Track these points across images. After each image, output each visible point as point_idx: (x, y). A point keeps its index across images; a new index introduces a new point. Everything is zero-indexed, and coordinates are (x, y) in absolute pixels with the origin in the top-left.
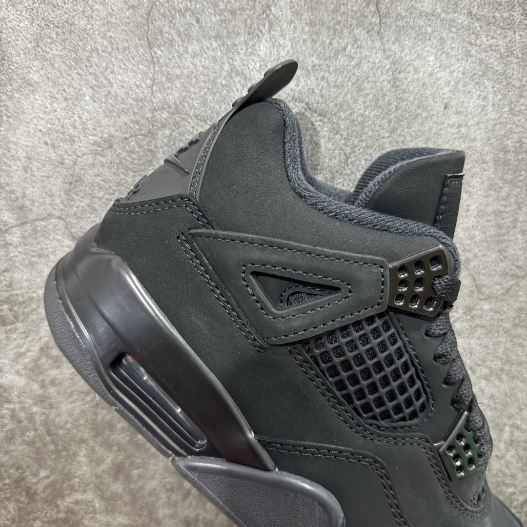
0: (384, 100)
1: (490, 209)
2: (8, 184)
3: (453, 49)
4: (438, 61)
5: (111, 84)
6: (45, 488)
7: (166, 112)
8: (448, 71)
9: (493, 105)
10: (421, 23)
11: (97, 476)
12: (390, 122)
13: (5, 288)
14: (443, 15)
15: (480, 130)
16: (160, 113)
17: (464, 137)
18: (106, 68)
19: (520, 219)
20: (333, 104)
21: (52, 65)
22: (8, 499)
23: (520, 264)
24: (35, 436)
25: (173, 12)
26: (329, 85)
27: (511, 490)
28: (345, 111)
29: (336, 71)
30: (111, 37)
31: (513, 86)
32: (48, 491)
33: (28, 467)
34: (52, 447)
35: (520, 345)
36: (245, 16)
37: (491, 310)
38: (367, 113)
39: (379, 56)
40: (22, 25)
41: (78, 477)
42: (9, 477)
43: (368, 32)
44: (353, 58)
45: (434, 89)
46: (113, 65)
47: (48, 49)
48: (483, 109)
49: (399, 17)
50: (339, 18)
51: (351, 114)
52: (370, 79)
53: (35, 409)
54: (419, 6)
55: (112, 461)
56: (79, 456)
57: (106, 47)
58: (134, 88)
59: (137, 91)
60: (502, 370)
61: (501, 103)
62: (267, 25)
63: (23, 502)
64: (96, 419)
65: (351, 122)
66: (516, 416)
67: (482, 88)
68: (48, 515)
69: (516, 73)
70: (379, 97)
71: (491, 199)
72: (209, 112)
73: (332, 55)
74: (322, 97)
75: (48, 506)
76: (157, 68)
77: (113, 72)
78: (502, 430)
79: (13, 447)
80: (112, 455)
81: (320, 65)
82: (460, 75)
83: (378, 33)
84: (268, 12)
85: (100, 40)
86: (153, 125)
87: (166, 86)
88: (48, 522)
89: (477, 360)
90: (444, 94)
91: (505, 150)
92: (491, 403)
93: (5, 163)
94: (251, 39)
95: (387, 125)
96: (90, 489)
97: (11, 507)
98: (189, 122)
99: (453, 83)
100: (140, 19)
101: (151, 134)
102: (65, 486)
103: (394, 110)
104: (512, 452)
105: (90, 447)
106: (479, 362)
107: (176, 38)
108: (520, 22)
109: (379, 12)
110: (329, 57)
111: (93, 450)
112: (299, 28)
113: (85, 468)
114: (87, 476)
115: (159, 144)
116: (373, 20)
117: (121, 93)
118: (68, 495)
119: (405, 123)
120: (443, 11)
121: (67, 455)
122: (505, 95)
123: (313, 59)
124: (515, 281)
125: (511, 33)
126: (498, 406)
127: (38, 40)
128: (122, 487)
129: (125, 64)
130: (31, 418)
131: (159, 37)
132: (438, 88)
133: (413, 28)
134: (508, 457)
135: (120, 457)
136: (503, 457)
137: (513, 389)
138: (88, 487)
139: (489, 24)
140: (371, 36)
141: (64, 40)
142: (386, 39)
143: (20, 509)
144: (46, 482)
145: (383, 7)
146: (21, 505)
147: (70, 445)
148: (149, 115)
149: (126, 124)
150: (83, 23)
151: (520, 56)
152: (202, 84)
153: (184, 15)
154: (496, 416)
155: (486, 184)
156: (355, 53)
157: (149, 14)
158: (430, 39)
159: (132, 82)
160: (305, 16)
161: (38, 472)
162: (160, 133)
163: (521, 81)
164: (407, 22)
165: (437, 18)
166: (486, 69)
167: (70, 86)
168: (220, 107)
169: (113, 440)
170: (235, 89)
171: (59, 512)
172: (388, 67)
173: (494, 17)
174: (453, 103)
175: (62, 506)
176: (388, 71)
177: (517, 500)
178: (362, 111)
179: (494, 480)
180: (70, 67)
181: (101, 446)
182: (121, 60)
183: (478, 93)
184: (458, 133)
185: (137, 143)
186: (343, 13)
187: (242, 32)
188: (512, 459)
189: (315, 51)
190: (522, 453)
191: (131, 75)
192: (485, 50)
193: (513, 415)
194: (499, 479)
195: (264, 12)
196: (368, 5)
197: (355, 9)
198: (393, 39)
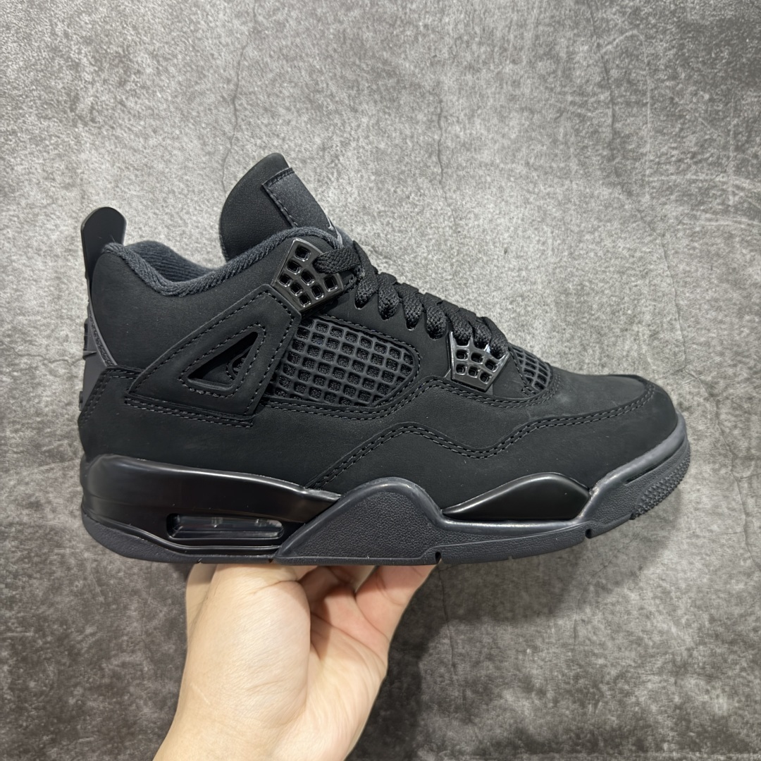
0: (446, 245)
1: (554, 350)
2: (79, 317)
3: (511, 197)
4: (498, 208)
5: (186, 224)
6: (90, 648)
8: (507, 217)
9: (553, 250)
10: (481, 173)
11: (148, 634)
12: (452, 265)
13: (67, 422)
14: (502, 165)
15: (540, 273)
17: (525, 281)
18: (182, 209)
19: (587, 361)
20: (398, 247)
21: (130, 204)
22: (48, 659)
24: (84, 586)
25: (247, 159)
26: (394, 230)
27: (601, 661)
28: (409, 254)
29: (400, 217)
30: (187, 180)
31: (571, 231)
32: (93, 651)
33: (74, 622)
34: (101, 599)
36: (315, 165)
38: (430, 256)
39: (441, 203)
40: (103, 167)
41: (127, 635)
42: (52, 633)
43: (431, 181)
44: (416, 205)
45: (495, 235)
46: (188, 206)
47: (127, 190)
48: (543, 254)
49: (459, 168)
50: (403, 168)
51: (415, 257)
52: (432, 225)
53: (86, 555)
54: (479, 156)
55: (165, 616)
56: (130, 610)
57: (183, 189)
58: (208, 228)
61: (561, 247)
62: (335, 174)
63: (64, 664)
64: (151, 567)
65: (415, 265)
66: (600, 574)
67: (541, 234)
68: (91, 680)
69: (574, 219)
70: (442, 242)
71: (555, 340)
73: (397, 202)
74: (387, 241)
75: (91, 670)
77: (188, 213)
78: (586, 590)
79: (58, 599)
80: (165, 609)
81: (385, 212)
82: (520, 222)
83: (440, 182)
84: (337, 161)
85: (177, 183)
88: (90, 689)
90: (504, 239)
91: (566, 292)
92: (571, 558)
93: (77, 296)
94: (321, 186)
95: (449, 268)
96: (139, 649)
97: (51, 669)
99: (512, 228)
100: (216, 165)
102: (112, 645)
103: (456, 254)
105: (143, 599)
108: (576, 172)
109: (440, 163)
110: (394, 204)
111: (145, 603)
112: (366, 176)
113: (135, 624)
114: (137, 634)
116: (435, 170)
117: (196, 233)
118: (115, 656)
119: (466, 266)
120: (502, 162)
121: (117, 609)
122: (564, 240)
123: (379, 206)
125: (567, 182)
127: (117, 181)
128: (174, 647)
129: (200, 206)
130: (81, 565)
131: (233, 182)
132: (498, 234)
133: (473, 177)
134: (595, 622)
135: (174, 611)
136: (589, 622)
138: (137, 647)
139: (546, 173)
140: (433, 185)
141: (143, 182)
142: (447, 187)
143: (60, 672)
144: (92, 640)
145: (444, 158)
146: (62, 668)
147: (121, 597)
150: (161, 166)
151: (578, 203)
155: (549, 325)
156: (419, 200)
157: (224, 160)
158: (489, 188)
159: (206, 223)
160: (371, 166)
161: (83, 628)
163: (579, 226)
164: (467, 172)
165: (496, 169)
166: (545, 215)
167: (146, 224)
169: (168, 592)
171: (103, 676)
172: (449, 214)
173: (551, 167)
174: (513, 248)
175: (107, 670)
176: (449, 217)
177: (609, 674)
178: (425, 255)
179: (582, 648)
180: (147, 207)
181: (154, 598)
182: (196, 202)
183: (537, 238)
184: (519, 276)
186: (407, 163)
187: (312, 179)
188: (599, 625)
189: (381, 199)
190: (610, 617)
191: (205, 216)
192: (543, 198)
193: (597, 573)
194: (586, 648)
195: (332, 161)
196: (430, 156)
197: (418, 159)
198: (454, 188)
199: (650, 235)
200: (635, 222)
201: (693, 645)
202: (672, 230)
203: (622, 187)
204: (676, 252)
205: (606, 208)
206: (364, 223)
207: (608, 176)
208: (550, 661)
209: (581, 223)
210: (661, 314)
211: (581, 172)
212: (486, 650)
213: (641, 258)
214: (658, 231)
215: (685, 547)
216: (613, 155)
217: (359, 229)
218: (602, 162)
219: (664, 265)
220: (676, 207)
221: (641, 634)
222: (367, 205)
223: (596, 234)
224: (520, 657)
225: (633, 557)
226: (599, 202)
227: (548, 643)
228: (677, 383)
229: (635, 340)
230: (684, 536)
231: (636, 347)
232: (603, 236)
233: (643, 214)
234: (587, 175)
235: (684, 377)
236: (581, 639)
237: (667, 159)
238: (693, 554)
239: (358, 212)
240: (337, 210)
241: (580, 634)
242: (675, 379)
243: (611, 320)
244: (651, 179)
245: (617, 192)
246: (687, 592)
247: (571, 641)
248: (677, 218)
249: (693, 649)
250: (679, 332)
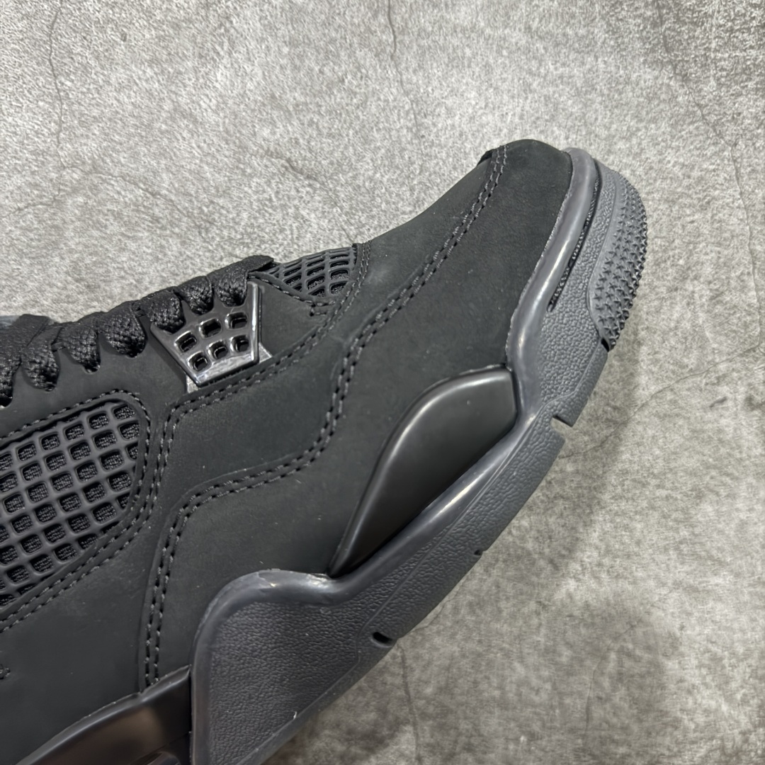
0: (402, 157)
3: (504, 80)
4: (483, 98)
7: (78, 171)
8: (497, 113)
10: (456, 42)
12: (412, 189)
14: (488, 31)
16: (70, 171)
20: (328, 161)
23: (618, 404)
25: (87, 24)
26: (320, 133)
27: (622, 750)
28: (344, 173)
29: (330, 113)
31: (596, 136)
35: (626, 528)
36: (194, 31)
37: (577, 472)
38: (378, 175)
39: (394, 90)
43: (377, 55)
44: (355, 93)
45: (478, 141)
49: (422, 33)
50: (334, 34)
51: (354, 177)
52: (381, 126)
54: (453, 17)
58: (32, 134)
59: (36, 139)
60: (600, 565)
62: (226, 45)
65: (354, 189)
66: (626, 636)
69: (600, 118)
70: (396, 152)
72: (142, 170)
73: (324, 88)
74: (310, 151)
76: (65, 106)
78: (605, 658)
81: (306, 104)
82: (517, 120)
83: (392, 57)
84: (228, 25)
86: (59, 190)
87: (78, 132)
89: (560, 548)
94: (204, 65)
95: (408, 194)
98: (113, 185)
99: (505, 131)
100: (39, 34)
101: (57, 203)
103: (418, 172)
104: (622, 691)
106: (564, 552)
107: (92, 62)
108: (604, 43)
109: (392, 26)
110: (320, 91)
112: (274, 48)
115: (69, 217)
116: (384, 37)
117: (12, 142)
120: (488, 25)
123: (296, 95)
124: (612, 430)
125: (590, 59)
126: (597, 620)
129: (17, 100)
131: (67, 60)
132: (482, 139)
133: (443, 49)
134: (616, 700)
136: (608, 699)
137: (619, 595)
139: (557, 45)
140: (380, 61)
142: (404, 65)
145: (398, 19)
148: (54, 175)
149: (19, 188)
151: (606, 92)
152: (133, 130)
153: (102, 30)
154: (595, 636)
156: (359, 86)
157: (51, 26)
158: (469, 66)
159: (28, 127)
160: (283, 31)
162: (70, 202)
163: (608, 129)
164: (434, 41)
165: (479, 36)
166: (556, 111)
168: (158, 163)
170: (179, 137)
172: (407, 107)
173: (564, 35)
176: (407, 113)
178: (371, 173)
179: (597, 733)
182: (12, 93)
185: (36, 216)
186: (340, 26)
187: (189, 54)
188: (622, 703)
189: (299, 84)
190: (636, 693)
191: (27, 115)
192: (553, 83)
193: (620, 635)
194: (603, 733)
195: (221, 25)
196: (375, 16)
197: (356, 21)
198: (414, 65)
199: (715, 144)
200: (692, 123)
201: (750, 727)
202: (748, 136)
203: (675, 68)
204: (753, 171)
205: (650, 100)
206: (273, 123)
207: (653, 50)
208: (553, 751)
209: (611, 123)
210: (728, 265)
211: (612, 43)
212: (464, 738)
213: (700, 179)
214: (727, 138)
215: (746, 598)
216: (661, 16)
217: (266, 132)
218: (645, 28)
219: (734, 191)
220: (756, 100)
221: (679, 714)
222: (277, 95)
223: (634, 141)
224: (511, 747)
225: (673, 613)
226: (638, 91)
227: (551, 728)
228: (747, 369)
229: (688, 304)
230: (745, 583)
231: (689, 315)
232: (644, 143)
233: (705, 111)
234: (619, 48)
235: (757, 359)
236: (595, 722)
237: (745, 23)
238: (756, 607)
239: (264, 105)
240: (230, 102)
241: (595, 715)
242: (743, 363)
243: (653, 273)
244: (719, 55)
245: (666, 75)
246: (746, 659)
247: (582, 725)
248: (756, 117)
249: (750, 732)
250: (754, 293)
